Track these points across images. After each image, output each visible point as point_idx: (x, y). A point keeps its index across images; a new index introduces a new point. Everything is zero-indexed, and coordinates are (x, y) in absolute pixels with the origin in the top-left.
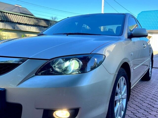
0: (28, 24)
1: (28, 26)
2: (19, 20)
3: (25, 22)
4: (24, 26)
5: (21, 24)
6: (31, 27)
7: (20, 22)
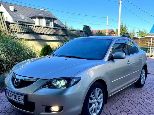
0: (49, 34)
1: (49, 36)
2: (42, 31)
3: (47, 32)
4: (46, 36)
5: (43, 34)
6: (51, 36)
7: (43, 33)
